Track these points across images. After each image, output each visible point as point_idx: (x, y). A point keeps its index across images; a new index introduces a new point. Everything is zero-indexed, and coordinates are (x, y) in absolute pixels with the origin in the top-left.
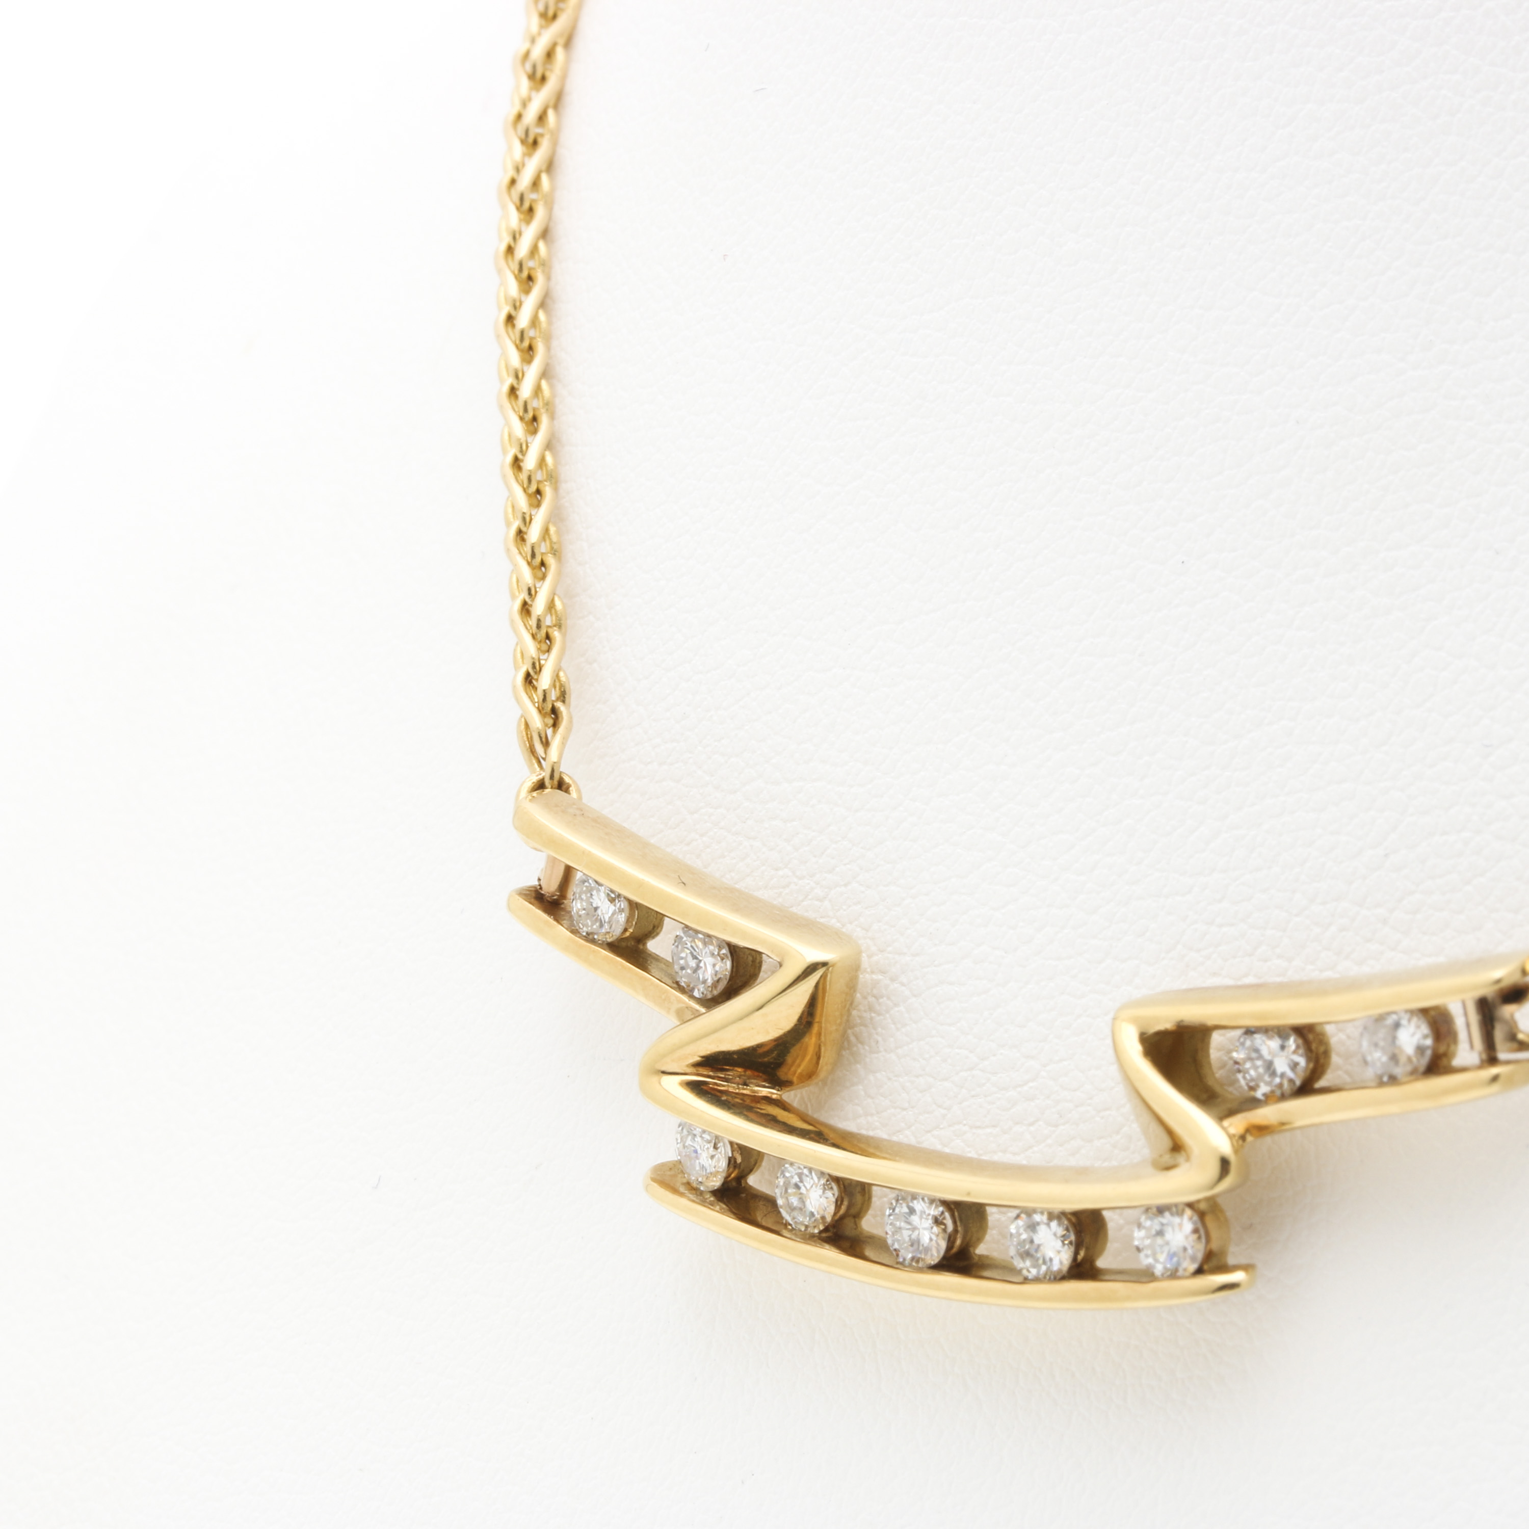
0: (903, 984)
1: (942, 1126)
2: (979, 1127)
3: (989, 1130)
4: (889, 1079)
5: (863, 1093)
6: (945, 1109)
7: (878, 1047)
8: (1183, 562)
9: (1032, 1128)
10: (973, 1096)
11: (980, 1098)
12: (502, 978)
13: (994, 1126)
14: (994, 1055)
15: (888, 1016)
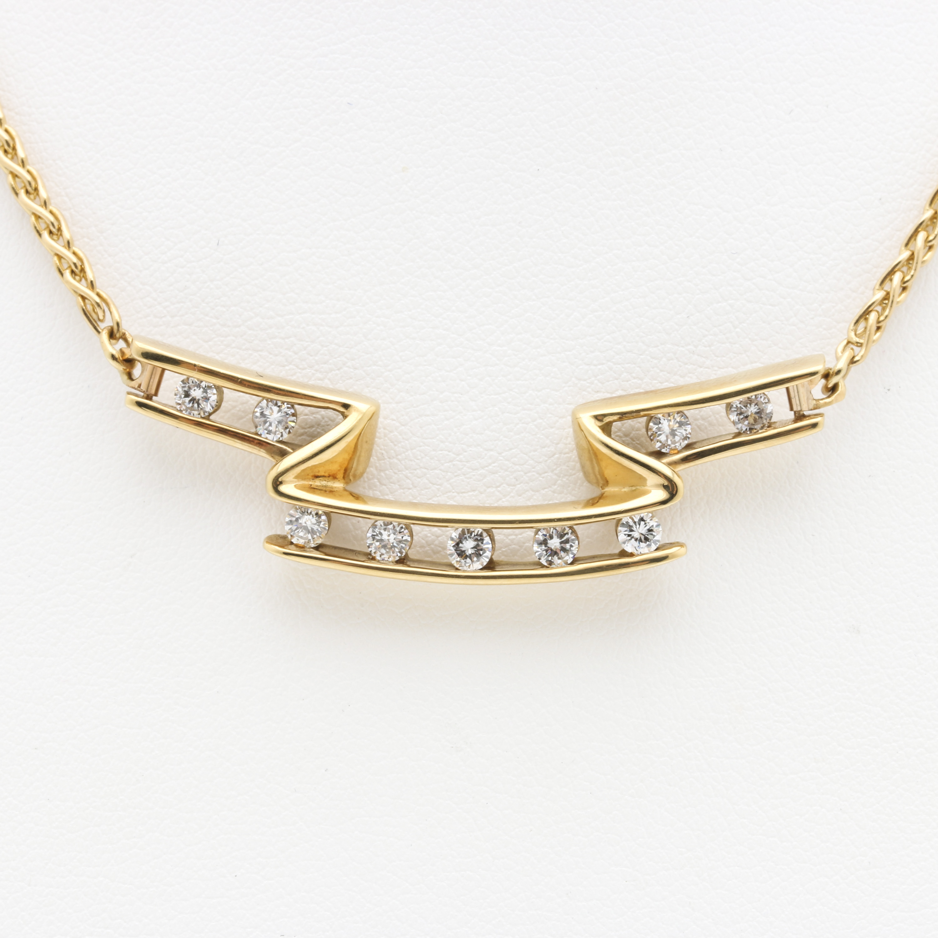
0: (393, 420)
1: (438, 495)
2: (464, 492)
3: (470, 493)
4: (395, 473)
5: (378, 483)
6: (439, 485)
7: (384, 457)
8: (538, 170)
9: (499, 489)
10: (456, 476)
11: (461, 476)
12: (70, 453)
13: (474, 491)
14: (466, 452)
15: (386, 438)
